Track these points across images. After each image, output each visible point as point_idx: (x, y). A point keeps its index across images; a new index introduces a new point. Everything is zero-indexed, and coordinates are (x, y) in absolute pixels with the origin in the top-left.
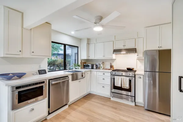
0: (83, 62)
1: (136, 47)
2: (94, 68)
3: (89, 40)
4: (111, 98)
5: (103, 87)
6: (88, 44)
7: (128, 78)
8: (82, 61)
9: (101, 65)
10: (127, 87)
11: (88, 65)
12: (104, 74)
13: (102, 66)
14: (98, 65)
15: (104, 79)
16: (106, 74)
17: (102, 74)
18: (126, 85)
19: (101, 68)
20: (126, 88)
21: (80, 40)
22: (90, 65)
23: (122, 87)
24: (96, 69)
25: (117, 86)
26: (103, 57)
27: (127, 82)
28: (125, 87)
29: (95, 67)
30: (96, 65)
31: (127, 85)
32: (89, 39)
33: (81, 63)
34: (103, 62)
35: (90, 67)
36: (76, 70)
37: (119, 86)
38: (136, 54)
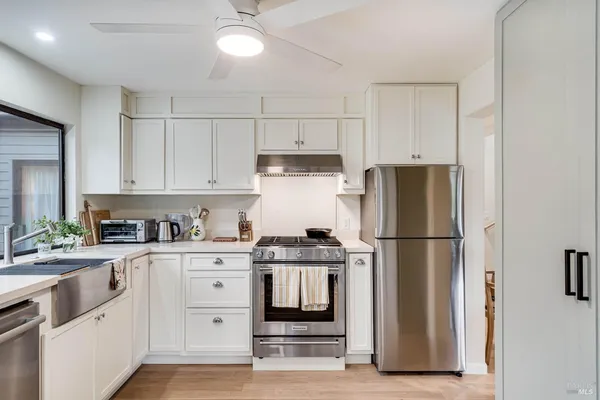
0: (93, 207)
1: (342, 153)
2: (161, 237)
3: (129, 96)
4: (256, 360)
5: (216, 321)
6: (128, 117)
7: (324, 271)
8: (86, 205)
9: (197, 222)
10: (319, 306)
11: (130, 222)
12: (219, 262)
13: (201, 228)
14: (181, 224)
15: (219, 285)
16: (230, 262)
17: (208, 262)
18: (317, 298)
19: (196, 234)
20: (316, 309)
21: (76, 89)
22: (140, 224)
23: (303, 309)
24: (173, 241)
25: (284, 305)
26: (209, 186)
27: (320, 284)
28: (312, 306)
29: (164, 232)
30: (172, 225)
31: (320, 295)
32: (132, 93)
33: (85, 214)
34: (207, 210)
35: (141, 235)
36: (59, 254)
37: (290, 306)
38: (341, 177)
